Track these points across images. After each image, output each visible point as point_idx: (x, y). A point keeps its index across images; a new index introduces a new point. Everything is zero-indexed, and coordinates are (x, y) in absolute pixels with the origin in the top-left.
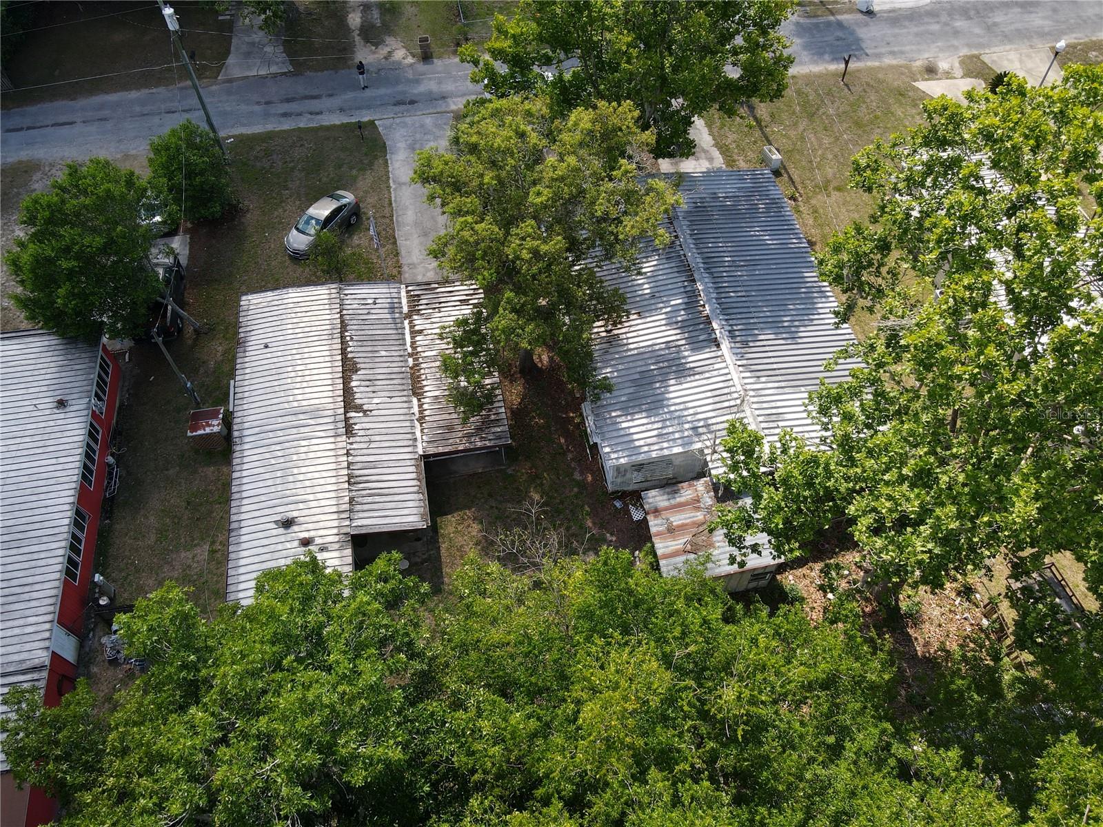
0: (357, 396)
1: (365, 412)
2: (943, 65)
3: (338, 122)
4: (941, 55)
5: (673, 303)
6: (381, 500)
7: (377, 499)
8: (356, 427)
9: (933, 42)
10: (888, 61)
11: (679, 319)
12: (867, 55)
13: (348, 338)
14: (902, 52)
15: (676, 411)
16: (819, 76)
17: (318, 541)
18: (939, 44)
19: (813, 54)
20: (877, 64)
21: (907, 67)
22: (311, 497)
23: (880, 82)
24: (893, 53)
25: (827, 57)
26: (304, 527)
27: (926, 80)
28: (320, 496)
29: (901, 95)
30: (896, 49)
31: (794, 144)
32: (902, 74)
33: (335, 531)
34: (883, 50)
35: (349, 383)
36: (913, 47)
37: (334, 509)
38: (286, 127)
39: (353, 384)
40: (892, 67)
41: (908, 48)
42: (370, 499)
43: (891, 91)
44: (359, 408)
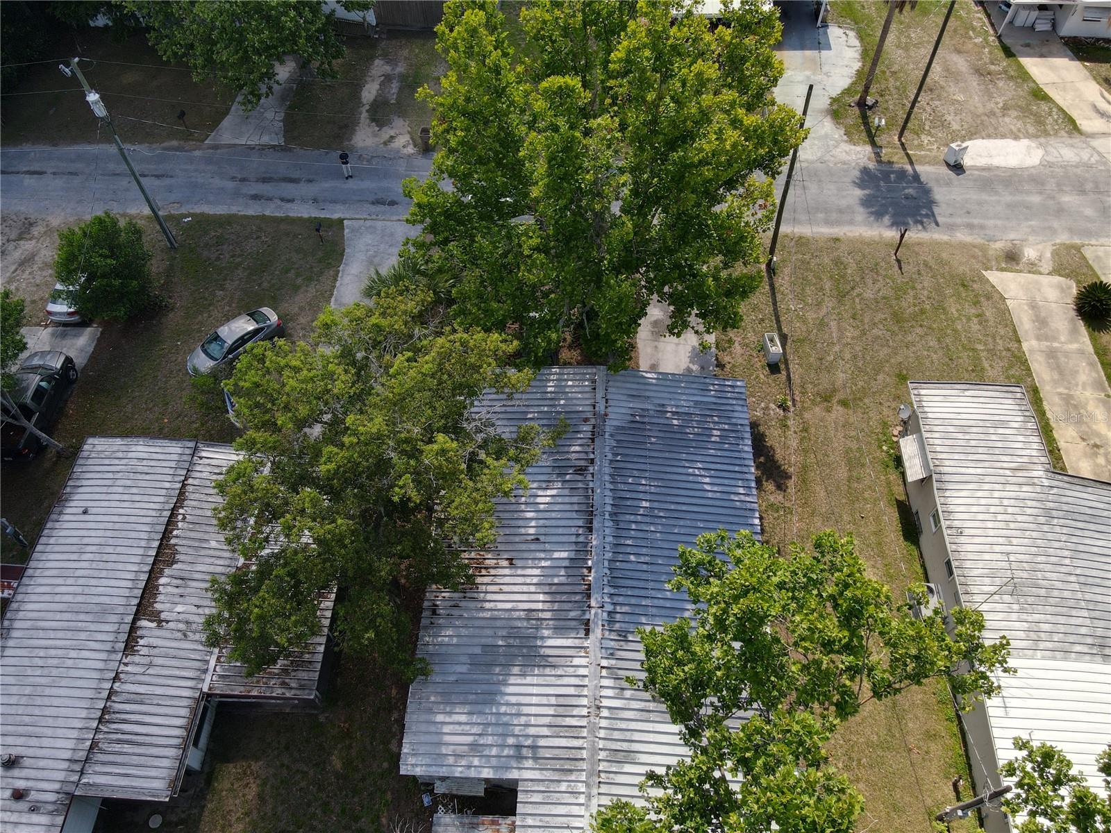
0: (160, 598)
1: (160, 622)
2: (1030, 253)
3: (306, 216)
4: (1031, 238)
5: (556, 555)
6: (130, 751)
7: (127, 748)
8: (141, 642)
9: (1027, 219)
10: (962, 236)
11: (556, 580)
12: (937, 224)
13: (180, 517)
14: (982, 227)
15: (505, 714)
16: (870, 243)
17: (33, 796)
18: (1033, 223)
19: (871, 213)
20: (945, 238)
21: (983, 249)
22: (49, 732)
23: (942, 263)
24: (970, 226)
25: (887, 220)
26: (24, 773)
27: (1002, 270)
28: (60, 732)
29: (964, 285)
30: (976, 221)
31: (809, 332)
32: (974, 257)
33: (56, 786)
34: (959, 220)
36: (999, 223)
37: (68, 755)
38: (250, 212)
39: (162, 581)
40: (963, 246)
41: (991, 223)
42: (117, 747)
43: (952, 277)
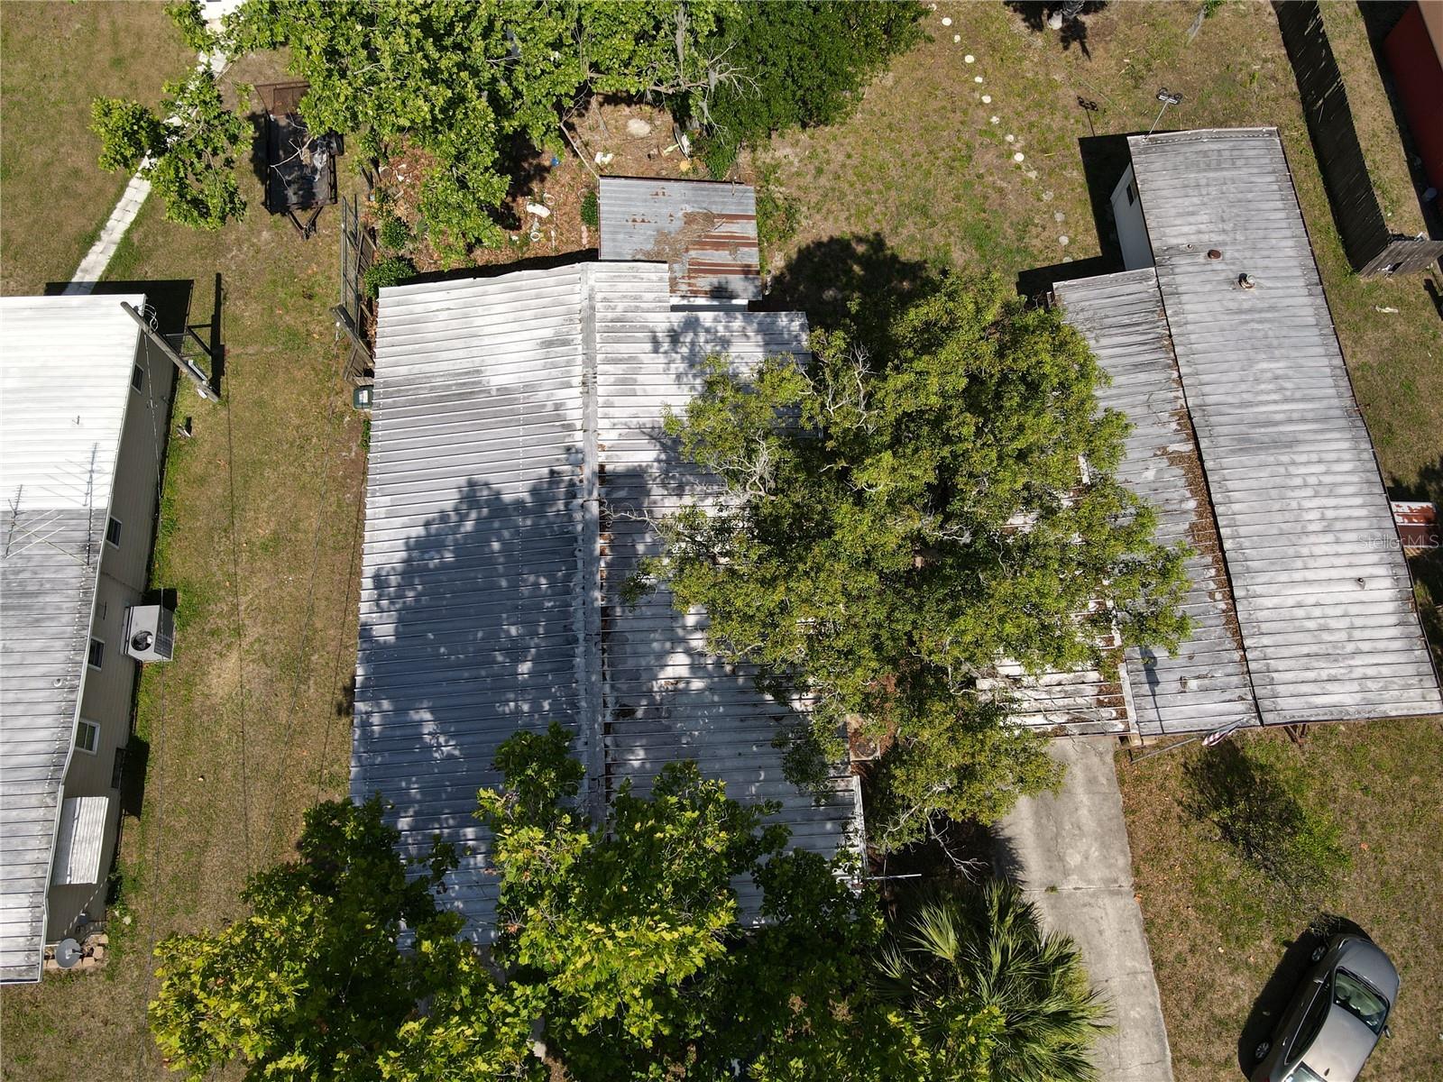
0: (1182, 482)
1: (1165, 453)
6: (1119, 318)
8: (1174, 426)
13: (1218, 596)
17: (1199, 258)
26: (1222, 275)
33: (1179, 270)
35: (1199, 505)
37: (1185, 298)
39: (1192, 504)
44: (1175, 459)
